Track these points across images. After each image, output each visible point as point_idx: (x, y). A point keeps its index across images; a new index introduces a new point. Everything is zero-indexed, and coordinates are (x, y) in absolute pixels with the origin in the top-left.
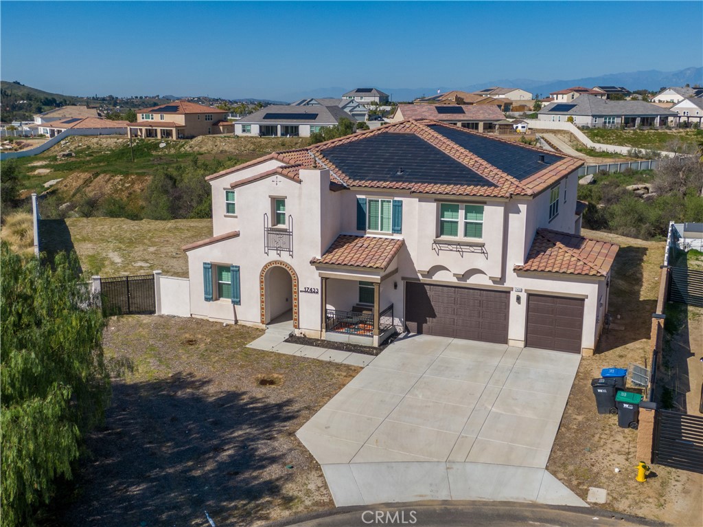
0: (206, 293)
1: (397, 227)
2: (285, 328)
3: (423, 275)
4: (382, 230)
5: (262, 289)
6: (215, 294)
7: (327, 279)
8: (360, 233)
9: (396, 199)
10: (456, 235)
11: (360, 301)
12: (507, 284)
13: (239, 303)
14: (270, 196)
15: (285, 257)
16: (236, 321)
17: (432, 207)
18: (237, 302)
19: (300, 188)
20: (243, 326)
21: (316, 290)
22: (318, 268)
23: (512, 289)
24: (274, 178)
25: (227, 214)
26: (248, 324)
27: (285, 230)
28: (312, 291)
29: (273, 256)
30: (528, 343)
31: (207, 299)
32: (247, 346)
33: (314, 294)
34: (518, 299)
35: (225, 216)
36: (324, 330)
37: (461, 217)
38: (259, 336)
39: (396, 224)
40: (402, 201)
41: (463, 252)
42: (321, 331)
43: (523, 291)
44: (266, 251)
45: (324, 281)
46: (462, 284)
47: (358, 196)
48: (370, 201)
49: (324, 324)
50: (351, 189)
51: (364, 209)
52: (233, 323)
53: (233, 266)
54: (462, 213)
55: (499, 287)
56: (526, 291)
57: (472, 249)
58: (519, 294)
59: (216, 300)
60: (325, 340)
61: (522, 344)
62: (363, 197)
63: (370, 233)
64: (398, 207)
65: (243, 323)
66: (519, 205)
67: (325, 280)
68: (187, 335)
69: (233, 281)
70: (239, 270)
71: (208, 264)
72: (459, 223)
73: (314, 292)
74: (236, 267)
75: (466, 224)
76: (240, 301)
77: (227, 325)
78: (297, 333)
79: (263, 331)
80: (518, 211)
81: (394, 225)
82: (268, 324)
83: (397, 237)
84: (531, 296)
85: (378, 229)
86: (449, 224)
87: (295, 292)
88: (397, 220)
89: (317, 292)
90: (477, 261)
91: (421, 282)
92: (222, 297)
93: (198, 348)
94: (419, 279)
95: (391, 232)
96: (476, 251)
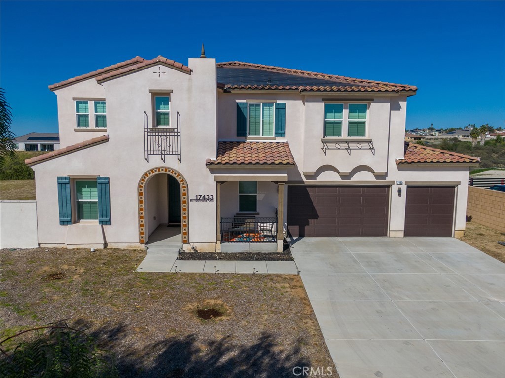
0: (62, 214)
1: (280, 130)
2: (171, 245)
3: (307, 177)
4: (263, 135)
5: (140, 202)
6: (75, 215)
7: (222, 182)
8: (241, 139)
9: (279, 101)
10: (340, 134)
11: (240, 210)
12: (389, 179)
13: (109, 222)
14: (150, 91)
15: (171, 163)
16: (106, 245)
17: (320, 106)
18: (106, 221)
19: (190, 80)
20: (115, 249)
21: (210, 197)
22: (212, 171)
23: (393, 183)
24: (155, 68)
25: (79, 128)
26: (121, 247)
27: (171, 130)
28: (205, 199)
29: (156, 162)
30: (408, 232)
31: (63, 223)
32: (138, 270)
33: (208, 202)
34: (400, 191)
35: (76, 130)
36: (219, 242)
37: (345, 117)
38: (142, 258)
39: (280, 127)
40: (285, 104)
41: (350, 149)
42: (216, 243)
43: (404, 183)
44: (147, 157)
45: (219, 186)
46: (346, 182)
47: (238, 101)
48: (251, 105)
49: (219, 235)
50: (233, 91)
51: (245, 115)
52: (102, 247)
53: (101, 179)
54: (346, 112)
55: (381, 182)
56: (406, 183)
57: (359, 146)
58: (400, 186)
59: (75, 222)
60: (221, 253)
61: (401, 234)
62: (244, 101)
63: (251, 138)
64: (281, 111)
65: (115, 246)
66: (399, 102)
67: (220, 183)
68: (46, 268)
69: (100, 197)
70: (109, 183)
71: (65, 178)
72: (343, 123)
73: (208, 199)
74: (105, 178)
75: (350, 123)
76: (110, 220)
77: (95, 251)
78: (187, 248)
79: (144, 253)
80: (398, 108)
81: (277, 128)
82: (147, 243)
83: (280, 140)
84: (411, 188)
85: (259, 134)
86: (332, 126)
87: (185, 202)
88: (280, 123)
89: (212, 199)
90: (363, 157)
91: (306, 184)
92: (83, 219)
93: (71, 282)
94: (303, 182)
95: (274, 136)
96: (363, 148)
